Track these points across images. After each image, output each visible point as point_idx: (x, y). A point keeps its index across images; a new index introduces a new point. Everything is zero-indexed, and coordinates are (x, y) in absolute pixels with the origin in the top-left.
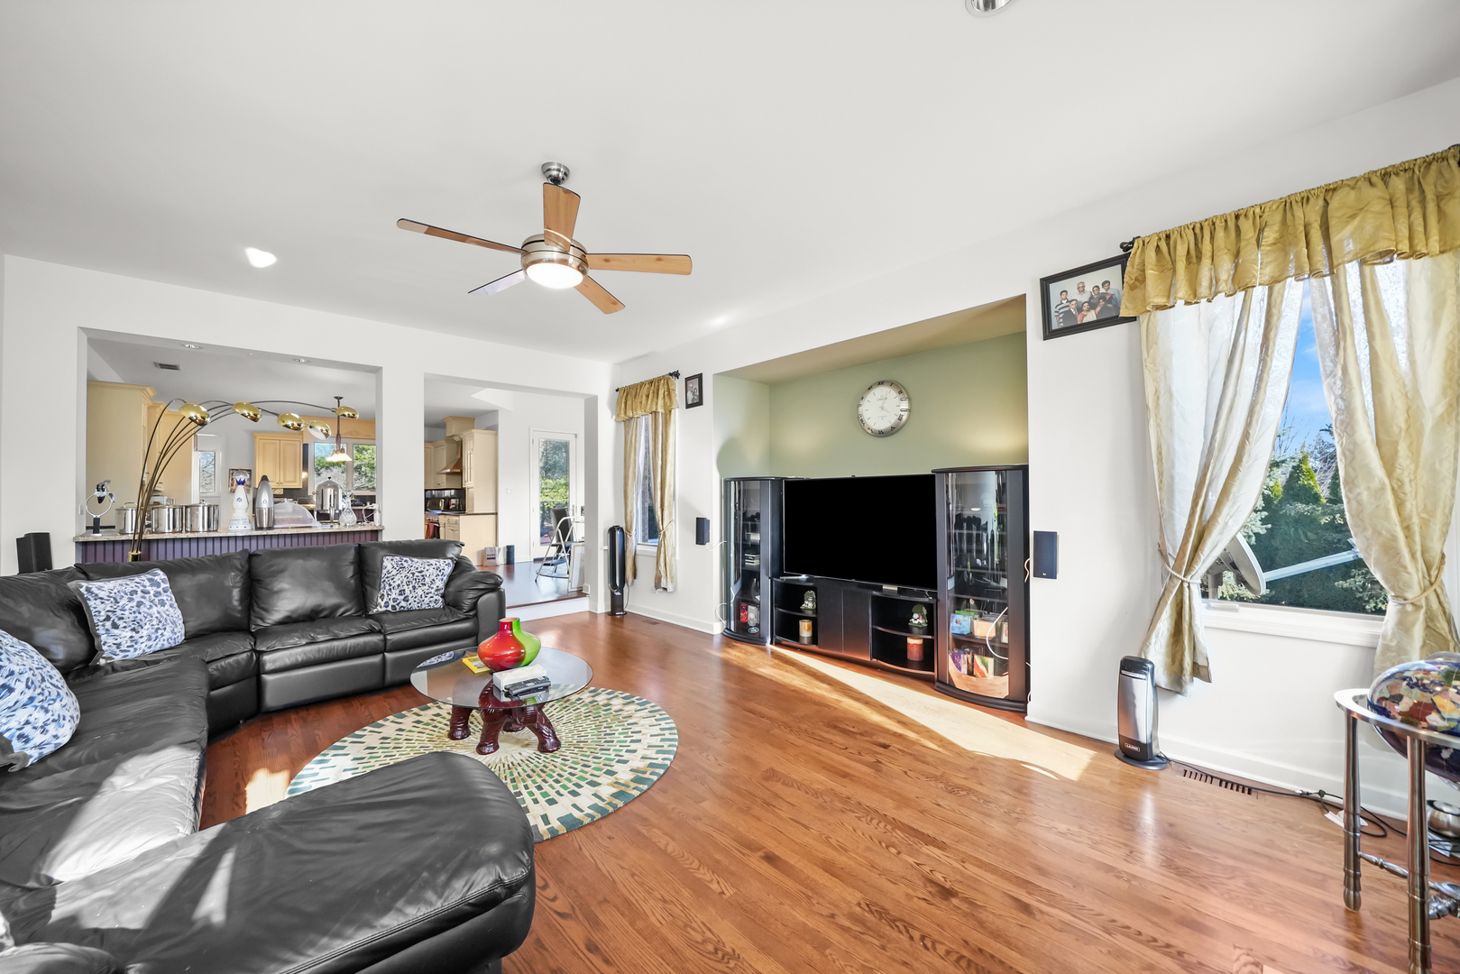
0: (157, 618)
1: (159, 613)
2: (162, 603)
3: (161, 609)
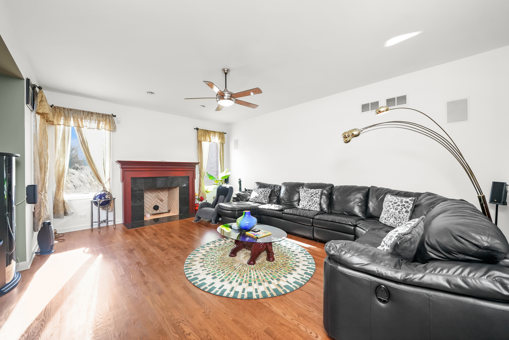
0: (390, 213)
1: (392, 212)
2: (396, 209)
3: (394, 211)
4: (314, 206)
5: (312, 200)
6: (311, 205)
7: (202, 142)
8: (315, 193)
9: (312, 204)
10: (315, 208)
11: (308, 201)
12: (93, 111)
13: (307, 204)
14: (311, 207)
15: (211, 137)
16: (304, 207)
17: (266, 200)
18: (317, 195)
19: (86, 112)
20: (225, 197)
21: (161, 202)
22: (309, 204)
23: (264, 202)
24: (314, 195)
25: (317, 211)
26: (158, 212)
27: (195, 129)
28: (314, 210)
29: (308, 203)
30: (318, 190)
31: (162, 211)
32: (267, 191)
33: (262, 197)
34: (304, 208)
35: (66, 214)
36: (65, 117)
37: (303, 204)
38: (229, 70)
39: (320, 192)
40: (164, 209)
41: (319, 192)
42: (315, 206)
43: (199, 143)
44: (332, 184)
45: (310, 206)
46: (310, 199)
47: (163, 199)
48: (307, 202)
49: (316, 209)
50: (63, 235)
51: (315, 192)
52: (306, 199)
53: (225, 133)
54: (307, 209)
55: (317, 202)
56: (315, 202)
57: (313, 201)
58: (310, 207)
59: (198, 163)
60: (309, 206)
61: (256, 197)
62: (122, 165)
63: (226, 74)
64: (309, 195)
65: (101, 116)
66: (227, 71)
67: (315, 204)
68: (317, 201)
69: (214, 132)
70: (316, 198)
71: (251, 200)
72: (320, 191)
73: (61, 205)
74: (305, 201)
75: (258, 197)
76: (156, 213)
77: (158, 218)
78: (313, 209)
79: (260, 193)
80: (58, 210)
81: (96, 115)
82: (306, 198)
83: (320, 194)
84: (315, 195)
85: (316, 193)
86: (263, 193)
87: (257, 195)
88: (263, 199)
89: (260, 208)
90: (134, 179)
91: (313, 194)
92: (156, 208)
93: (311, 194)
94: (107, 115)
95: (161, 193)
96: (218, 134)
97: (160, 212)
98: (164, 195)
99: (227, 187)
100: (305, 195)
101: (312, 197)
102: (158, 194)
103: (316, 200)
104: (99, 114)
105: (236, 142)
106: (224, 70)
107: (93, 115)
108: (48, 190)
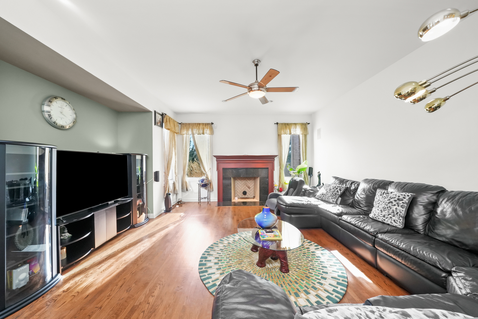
4: (391, 218)
5: (389, 209)
6: (386, 216)
7: (282, 135)
8: (396, 199)
9: (389, 215)
10: (393, 221)
11: (383, 210)
12: (200, 123)
13: (380, 213)
14: (386, 220)
15: (292, 129)
16: (376, 216)
17: (333, 200)
18: (401, 202)
19: (196, 124)
20: (295, 190)
21: (248, 189)
22: (384, 213)
23: (331, 201)
24: (393, 202)
25: (395, 227)
26: (246, 196)
27: (275, 124)
28: (391, 224)
29: (382, 212)
30: (404, 194)
31: (249, 196)
32: (339, 188)
33: (330, 195)
34: (375, 218)
35: (187, 190)
36: (187, 129)
37: (374, 213)
38: (260, 61)
39: (407, 198)
40: (251, 195)
41: (404, 198)
42: (394, 218)
43: (279, 136)
44: (442, 187)
45: (384, 216)
46: (386, 206)
47: (251, 187)
48: (381, 210)
49: (394, 224)
50: (184, 203)
51: (397, 197)
52: (380, 206)
53: (308, 124)
54: (379, 220)
55: (397, 213)
56: (393, 212)
57: (391, 210)
58: (384, 218)
59: (276, 156)
60: (382, 217)
61: (323, 195)
62: (217, 159)
63: (256, 65)
64: (386, 200)
65: (205, 125)
66: (257, 62)
67: (394, 216)
68: (398, 211)
69: (295, 124)
70: (396, 206)
71: (317, 197)
72: (408, 196)
73: (185, 184)
74: (379, 208)
75: (325, 195)
76: (245, 197)
77: (246, 202)
78: (389, 222)
79: (329, 189)
80: (184, 187)
81: (202, 125)
82: (380, 204)
83: (407, 202)
84: (395, 201)
85: (398, 199)
86: (333, 190)
87: (325, 192)
88: (330, 197)
89: (319, 207)
90: (224, 169)
91: (392, 200)
92: (245, 193)
93: (389, 200)
94: (208, 124)
95: (249, 181)
96: (300, 125)
97: (248, 197)
98: (250, 183)
99: (297, 180)
100: (381, 199)
101: (390, 205)
102: (246, 182)
103: (396, 209)
104: (203, 124)
105: (319, 131)
106: (254, 62)
107: (200, 125)
108: (178, 174)
